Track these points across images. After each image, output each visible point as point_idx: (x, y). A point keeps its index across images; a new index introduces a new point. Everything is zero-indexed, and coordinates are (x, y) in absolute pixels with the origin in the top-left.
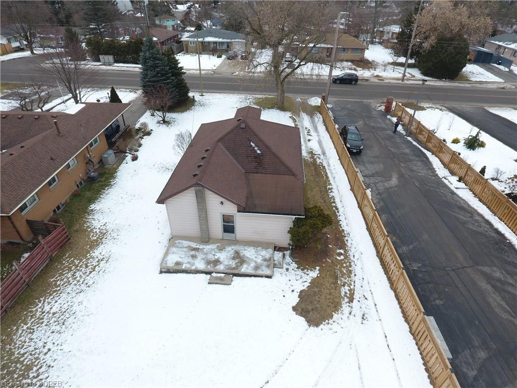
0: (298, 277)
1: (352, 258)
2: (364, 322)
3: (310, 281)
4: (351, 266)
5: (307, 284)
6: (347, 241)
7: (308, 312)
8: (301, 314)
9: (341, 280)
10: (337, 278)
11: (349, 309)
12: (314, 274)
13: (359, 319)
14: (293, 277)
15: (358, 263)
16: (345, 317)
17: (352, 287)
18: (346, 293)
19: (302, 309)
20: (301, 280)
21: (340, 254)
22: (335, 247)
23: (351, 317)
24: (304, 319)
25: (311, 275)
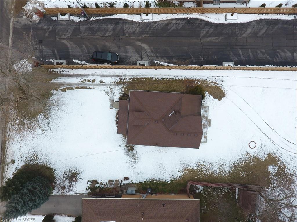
0: (208, 98)
1: (199, 79)
2: (224, 81)
3: (209, 95)
4: (203, 80)
5: (211, 96)
6: (190, 79)
7: (220, 96)
8: (222, 98)
9: (209, 85)
10: (208, 86)
11: (220, 85)
12: (206, 93)
13: (223, 83)
14: (208, 100)
15: (201, 77)
16: (223, 86)
17: (211, 82)
18: (214, 84)
19: (220, 98)
20: (209, 97)
21: (197, 83)
22: (194, 84)
23: (222, 85)
24: (223, 98)
25: (207, 94)
